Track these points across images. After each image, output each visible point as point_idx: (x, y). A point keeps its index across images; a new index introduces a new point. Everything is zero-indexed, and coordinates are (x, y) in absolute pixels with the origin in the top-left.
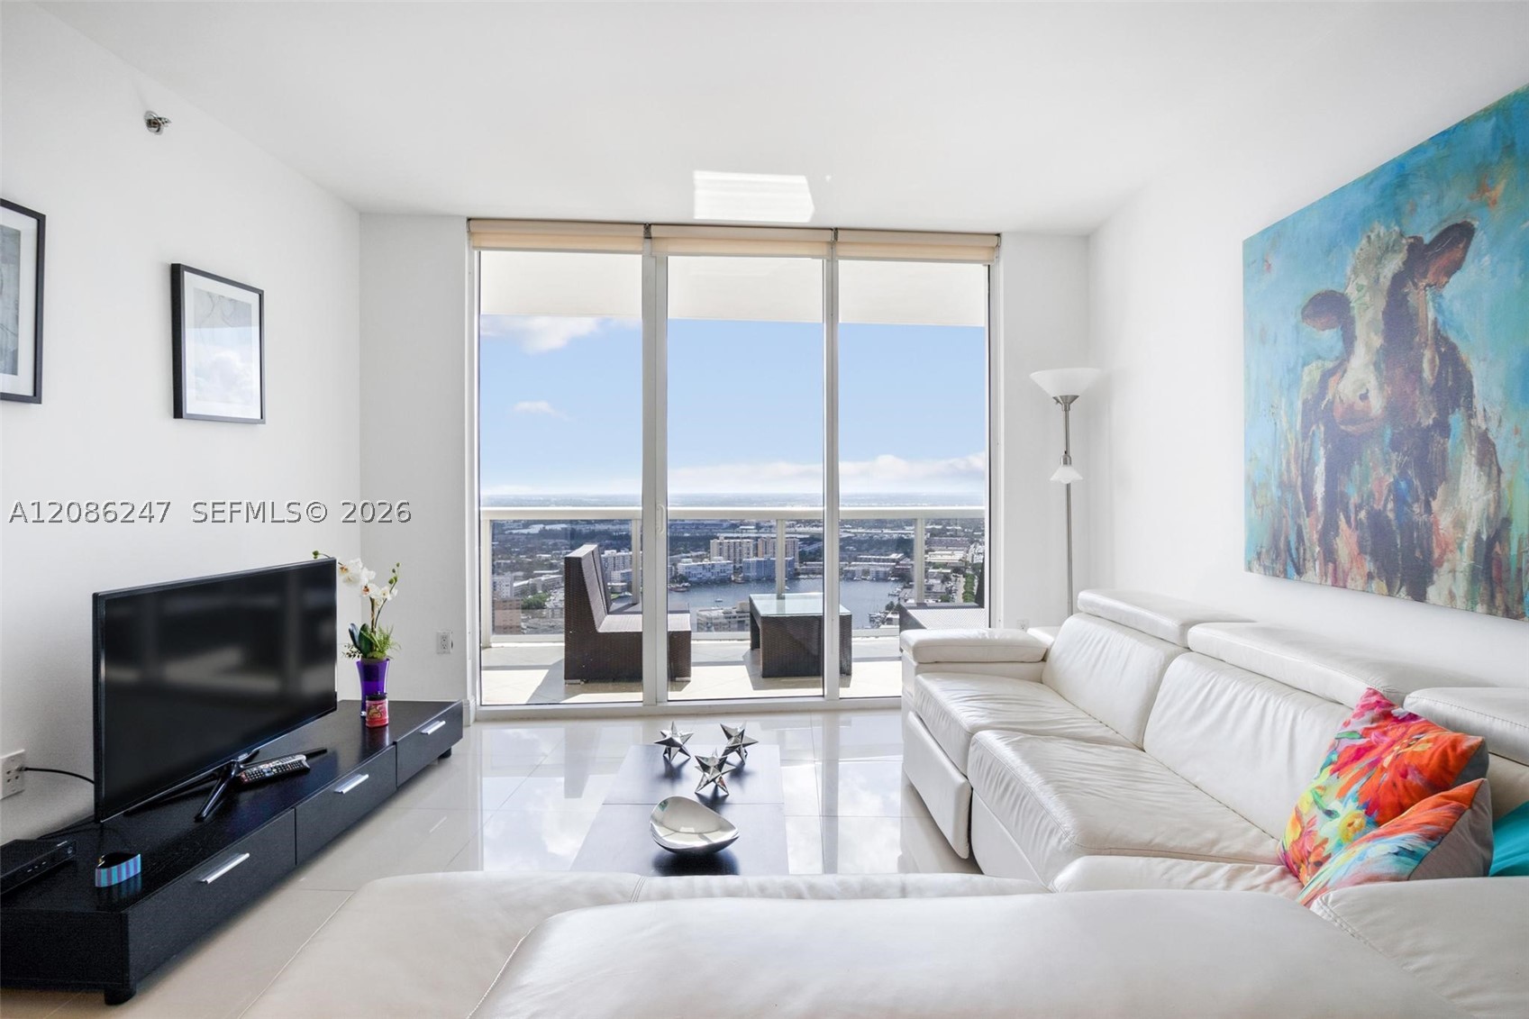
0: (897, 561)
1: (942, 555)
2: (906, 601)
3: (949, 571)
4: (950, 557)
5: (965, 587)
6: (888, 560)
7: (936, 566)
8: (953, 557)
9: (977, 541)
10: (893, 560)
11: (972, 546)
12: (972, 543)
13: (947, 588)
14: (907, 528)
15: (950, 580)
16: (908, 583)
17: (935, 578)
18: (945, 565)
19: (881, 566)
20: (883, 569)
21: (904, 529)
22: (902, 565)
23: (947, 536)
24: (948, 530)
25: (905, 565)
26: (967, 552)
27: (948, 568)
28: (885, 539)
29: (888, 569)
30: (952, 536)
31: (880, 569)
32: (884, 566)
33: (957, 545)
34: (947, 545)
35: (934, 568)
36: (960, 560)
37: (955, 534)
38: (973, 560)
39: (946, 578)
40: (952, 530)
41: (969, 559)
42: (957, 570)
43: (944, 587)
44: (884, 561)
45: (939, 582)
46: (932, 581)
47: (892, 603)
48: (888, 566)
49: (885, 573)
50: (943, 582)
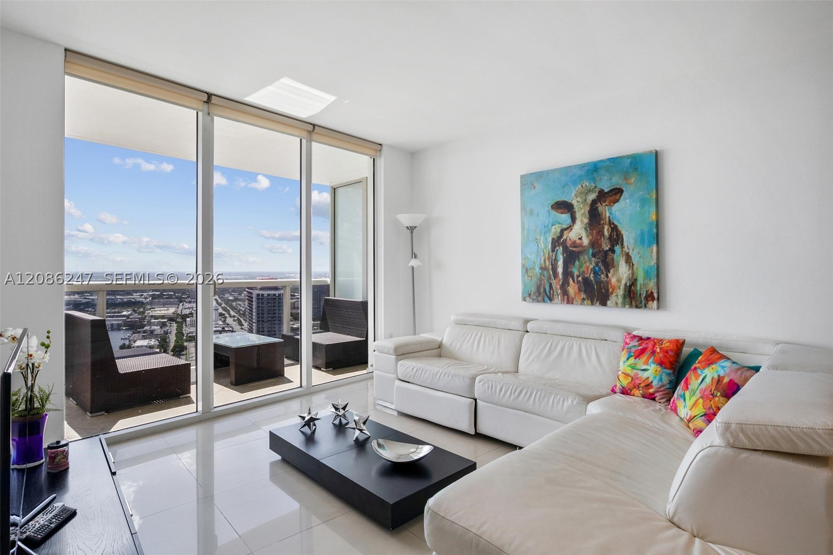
0: (128, 316)
1: (160, 311)
2: (135, 342)
3: (166, 320)
4: (166, 312)
5: (177, 330)
6: (120, 316)
7: (156, 317)
8: (168, 312)
9: (185, 301)
10: (124, 316)
11: (181, 304)
12: (181, 302)
13: (164, 331)
14: (135, 294)
15: (167, 326)
16: (136, 330)
17: (155, 325)
18: (163, 317)
19: (115, 320)
20: (117, 322)
21: (132, 295)
22: (131, 318)
23: (164, 299)
24: (165, 295)
25: (134, 318)
26: (178, 308)
27: (165, 319)
28: (118, 302)
29: (120, 322)
30: (167, 298)
31: (114, 322)
32: (117, 320)
33: (171, 304)
34: (164, 305)
35: (154, 319)
36: (173, 313)
37: (170, 297)
38: (182, 313)
39: (163, 325)
40: (167, 295)
41: (179, 312)
42: (171, 319)
43: (163, 330)
44: (117, 316)
45: (159, 327)
46: (154, 327)
47: (124, 344)
48: (120, 320)
49: (118, 325)
50: (161, 328)
